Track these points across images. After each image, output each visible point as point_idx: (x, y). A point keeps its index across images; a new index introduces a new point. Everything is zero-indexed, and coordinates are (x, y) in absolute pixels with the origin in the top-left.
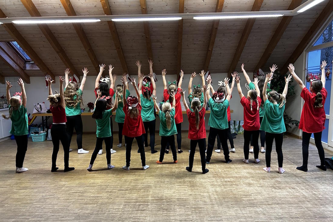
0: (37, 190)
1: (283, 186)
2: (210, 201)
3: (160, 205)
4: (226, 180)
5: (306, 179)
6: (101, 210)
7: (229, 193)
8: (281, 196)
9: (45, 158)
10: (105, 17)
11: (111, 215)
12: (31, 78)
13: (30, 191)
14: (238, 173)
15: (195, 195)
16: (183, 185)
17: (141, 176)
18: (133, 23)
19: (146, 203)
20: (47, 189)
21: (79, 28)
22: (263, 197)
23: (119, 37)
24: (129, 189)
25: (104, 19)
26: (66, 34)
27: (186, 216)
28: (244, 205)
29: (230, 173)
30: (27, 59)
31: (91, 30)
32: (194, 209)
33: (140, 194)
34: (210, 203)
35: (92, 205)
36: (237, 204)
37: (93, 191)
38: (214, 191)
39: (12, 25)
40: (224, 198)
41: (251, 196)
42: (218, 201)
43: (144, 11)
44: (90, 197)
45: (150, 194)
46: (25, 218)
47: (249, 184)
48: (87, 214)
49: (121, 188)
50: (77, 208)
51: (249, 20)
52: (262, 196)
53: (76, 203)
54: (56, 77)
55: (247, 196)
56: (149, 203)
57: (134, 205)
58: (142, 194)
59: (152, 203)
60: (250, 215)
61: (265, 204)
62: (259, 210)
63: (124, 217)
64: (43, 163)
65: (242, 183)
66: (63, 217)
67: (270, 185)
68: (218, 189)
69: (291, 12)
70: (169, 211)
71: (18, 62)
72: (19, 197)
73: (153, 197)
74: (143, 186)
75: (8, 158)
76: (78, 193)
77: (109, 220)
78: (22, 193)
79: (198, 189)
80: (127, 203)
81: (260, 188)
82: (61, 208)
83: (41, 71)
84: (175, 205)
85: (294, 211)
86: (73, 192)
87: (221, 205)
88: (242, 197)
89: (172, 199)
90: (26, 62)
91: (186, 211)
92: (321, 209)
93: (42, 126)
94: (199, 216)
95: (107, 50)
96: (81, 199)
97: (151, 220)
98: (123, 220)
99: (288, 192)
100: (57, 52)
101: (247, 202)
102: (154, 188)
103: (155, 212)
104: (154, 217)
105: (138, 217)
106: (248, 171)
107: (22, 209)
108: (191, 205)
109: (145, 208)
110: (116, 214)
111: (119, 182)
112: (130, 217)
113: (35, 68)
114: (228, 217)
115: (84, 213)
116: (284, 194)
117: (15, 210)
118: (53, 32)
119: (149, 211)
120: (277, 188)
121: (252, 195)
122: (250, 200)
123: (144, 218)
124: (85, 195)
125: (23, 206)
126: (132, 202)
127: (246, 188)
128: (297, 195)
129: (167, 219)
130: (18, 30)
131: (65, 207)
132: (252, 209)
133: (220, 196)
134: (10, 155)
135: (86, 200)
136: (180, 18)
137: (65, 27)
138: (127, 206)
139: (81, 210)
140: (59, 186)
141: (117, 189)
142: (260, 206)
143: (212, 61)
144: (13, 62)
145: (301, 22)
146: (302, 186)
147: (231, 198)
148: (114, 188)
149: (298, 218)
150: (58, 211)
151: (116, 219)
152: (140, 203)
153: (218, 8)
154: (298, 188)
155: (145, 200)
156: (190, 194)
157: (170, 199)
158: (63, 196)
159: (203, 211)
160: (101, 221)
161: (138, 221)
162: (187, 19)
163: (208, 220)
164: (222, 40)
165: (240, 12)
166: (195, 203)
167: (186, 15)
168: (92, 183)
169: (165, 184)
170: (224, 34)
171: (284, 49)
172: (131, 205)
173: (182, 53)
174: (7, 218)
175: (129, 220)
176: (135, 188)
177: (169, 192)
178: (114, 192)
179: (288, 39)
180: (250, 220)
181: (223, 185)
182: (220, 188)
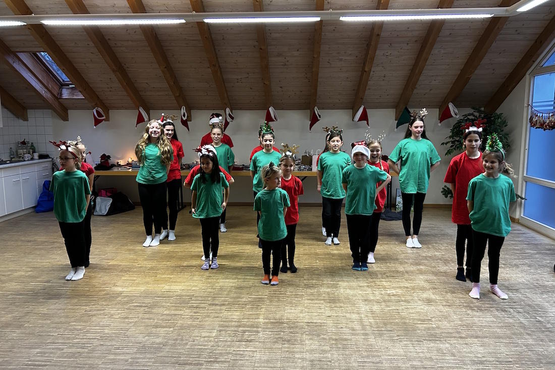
0: (76, 300)
1: (487, 305)
2: (361, 329)
3: (278, 333)
4: (388, 292)
5: (525, 295)
6: (180, 337)
7: (395, 314)
8: (482, 323)
10: (192, 16)
11: (196, 347)
12: (69, 111)
13: (65, 302)
14: (410, 280)
15: (337, 316)
16: (317, 299)
17: (248, 281)
18: (239, 25)
19: (255, 329)
20: (92, 299)
21: (150, 32)
22: (452, 324)
23: (216, 47)
24: (227, 303)
25: (191, 20)
26: (128, 41)
27: (321, 354)
28: (419, 336)
29: (397, 280)
30: (63, 81)
31: (169, 35)
32: (334, 342)
33: (245, 312)
34: (362, 332)
35: (165, 329)
36: (407, 336)
37: (168, 304)
38: (369, 311)
39: (42, 25)
40: (385, 324)
41: (430, 322)
42: (375, 329)
43: (258, 7)
44: (163, 315)
45: (261, 313)
46: (57, 349)
47: (428, 300)
48: (157, 344)
49: (214, 300)
50: (141, 334)
51: (434, 23)
52: (449, 322)
53: (141, 324)
54: (110, 111)
55: (424, 321)
56: (260, 329)
57: (235, 331)
58: (248, 313)
59: (264, 329)
60: (428, 355)
61: (455, 337)
62: (444, 346)
63: (218, 351)
65: (416, 298)
66: (118, 349)
67: (464, 304)
68: (376, 308)
69: (507, 11)
70: (293, 344)
71: (50, 86)
72: (47, 311)
73: (266, 319)
74: (249, 299)
75: (29, 244)
76: (143, 308)
77: (194, 356)
78: (52, 304)
79: (341, 307)
80: (223, 328)
81: (447, 309)
82: (115, 332)
83: (86, 102)
84: (302, 334)
86: (135, 306)
87: (381, 335)
88: (415, 324)
89: (298, 322)
90: (62, 85)
91: (321, 345)
94: (343, 355)
95: (195, 68)
96: (147, 319)
97: (263, 358)
98: (217, 357)
99: (494, 317)
100: (114, 71)
101: (424, 333)
102: (268, 302)
103: (269, 345)
104: (267, 354)
105: (241, 353)
106: (426, 277)
107: (51, 333)
108: (329, 334)
109: (252, 338)
110: (205, 345)
112: (227, 351)
113: (76, 95)
114: (391, 357)
115: (153, 343)
116: (488, 319)
117: (42, 334)
118: (107, 38)
119: (260, 342)
120: (476, 308)
121: (433, 319)
122: (429, 329)
123: (251, 353)
124: (154, 311)
125: (53, 328)
126: (232, 326)
127: (422, 307)
128: (510, 323)
129: (290, 358)
130: (50, 34)
132: (432, 345)
133: (378, 321)
134: (33, 239)
135: (156, 321)
136: (318, 19)
137: (127, 30)
138: (223, 332)
139: (147, 337)
140: (113, 294)
141: (207, 302)
142: (445, 340)
143: (369, 89)
144: (41, 85)
145: (523, 25)
146: (519, 307)
147: (397, 324)
148: (202, 300)
149: (511, 363)
150: (110, 338)
151: (205, 354)
152: (244, 329)
153: (382, 2)
154: (511, 310)
155: (253, 323)
156: (328, 315)
157: (295, 323)
158: (119, 311)
159: (350, 346)
160: (180, 357)
161: (242, 360)
162: (329, 19)
163: (358, 362)
164: (387, 54)
165: (419, 10)
166: (336, 331)
167: (328, 14)
168: (167, 291)
169: (287, 297)
170: (391, 44)
171: (494, 70)
172: (229, 331)
173: (320, 75)
174: (26, 348)
175: (226, 357)
176: (238, 301)
177: (292, 311)
178: (202, 308)
179: (500, 53)
180: (429, 363)
181: (385, 301)
182: (379, 306)
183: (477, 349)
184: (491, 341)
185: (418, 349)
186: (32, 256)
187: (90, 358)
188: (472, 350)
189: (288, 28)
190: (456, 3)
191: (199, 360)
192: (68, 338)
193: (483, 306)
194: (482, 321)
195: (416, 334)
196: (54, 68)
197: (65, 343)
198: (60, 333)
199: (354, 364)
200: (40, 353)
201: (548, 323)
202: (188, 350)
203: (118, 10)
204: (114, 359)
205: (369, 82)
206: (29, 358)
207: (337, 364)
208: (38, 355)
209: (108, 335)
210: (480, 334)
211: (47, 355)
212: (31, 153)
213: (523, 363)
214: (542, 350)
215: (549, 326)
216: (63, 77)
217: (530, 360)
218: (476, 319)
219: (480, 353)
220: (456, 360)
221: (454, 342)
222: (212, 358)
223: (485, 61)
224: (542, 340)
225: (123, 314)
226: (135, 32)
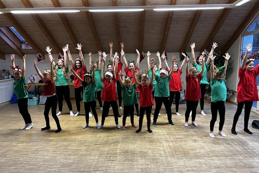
0: (31, 144)
1: (221, 142)
3: (126, 157)
4: (177, 137)
6: (80, 160)
7: (180, 147)
9: (38, 119)
10: (83, 8)
11: (88, 164)
13: (26, 145)
14: (187, 131)
15: (153, 148)
16: (144, 141)
17: (112, 134)
18: (106, 13)
19: (116, 155)
20: (39, 143)
21: (63, 16)
22: (206, 151)
23: (95, 24)
24: (102, 143)
25: (83, 10)
26: (53, 21)
27: (146, 166)
28: (191, 157)
29: (181, 131)
30: (22, 40)
31: (72, 18)
32: (152, 160)
34: (165, 155)
35: (74, 156)
36: (185, 156)
37: (75, 145)
38: (167, 145)
39: (11, 14)
40: (175, 151)
41: (196, 150)
42: (171, 154)
43: (115, 4)
44: (72, 150)
45: (118, 148)
46: (23, 166)
47: (195, 140)
48: (70, 163)
49: (96, 142)
50: (62, 158)
51: (197, 11)
52: (204, 150)
53: (62, 154)
54: (45, 55)
55: (193, 150)
56: (118, 155)
57: (106, 156)
58: (112, 148)
59: (120, 155)
60: (195, 165)
61: (207, 157)
62: (202, 161)
63: (98, 166)
64: (36, 123)
65: (189, 139)
66: (52, 166)
67: (211, 142)
68: (171, 144)
70: (133, 162)
71: (16, 43)
72: (17, 149)
73: (121, 150)
74: (113, 142)
75: (8, 118)
76: (63, 147)
77: (87, 168)
78: (20, 146)
80: (101, 155)
81: (203, 144)
82: (50, 158)
83: (34, 50)
84: (137, 157)
85: (229, 162)
86: (59, 146)
87: (173, 156)
88: (189, 151)
89: (135, 152)
90: (22, 42)
91: (146, 162)
92: (250, 161)
93: (35, 93)
94: (156, 166)
95: (85, 34)
97: (119, 168)
98: (98, 168)
99: (225, 147)
100: (46, 36)
101: (193, 155)
102: (121, 143)
103: (122, 162)
104: (121, 166)
105: (109, 166)
106: (194, 130)
107: (20, 159)
108: (150, 157)
109: (114, 159)
110: (92, 163)
111: (94, 138)
112: (103, 166)
113: (29, 47)
114: (178, 166)
115: (68, 163)
116: (222, 148)
117: (15, 160)
118: (42, 20)
119: (118, 161)
120: (216, 143)
122: (195, 153)
123: (113, 166)
124: (68, 148)
125: (21, 157)
126: (104, 154)
127: (192, 143)
129: (132, 168)
130: (15, 18)
131: (53, 158)
132: (197, 160)
133: (172, 150)
134: (10, 116)
135: (69, 152)
136: (143, 10)
137: (52, 16)
138: (101, 157)
139: (65, 160)
140: (49, 140)
141: (93, 143)
142: (203, 158)
143: (168, 43)
144: (11, 43)
145: (238, 12)
146: (236, 142)
147: (181, 151)
148: (91, 143)
149: (232, 168)
150: (48, 161)
151: (92, 167)
152: (111, 155)
153: (173, 2)
154: (232, 144)
155: (114, 152)
156: (149, 148)
157: (134, 152)
158: (52, 149)
159: (159, 162)
160: (81, 169)
161: (110, 169)
162: (148, 10)
163: (163, 169)
164: (176, 27)
165: (190, 5)
166: (153, 155)
167: (147, 7)
168: (74, 139)
169: (130, 140)
170: (177, 22)
171: (225, 33)
172: (103, 156)
173: (144, 37)
174: (8, 166)
175: (102, 168)
176: (107, 143)
177: (133, 146)
178: (90, 146)
179: (228, 26)
180: (195, 168)
181: (175, 141)
182: (173, 143)
183: (217, 161)
184: (223, 158)
185: (190, 162)
186: (10, 124)
187: (38, 170)
188: (215, 162)
189: (129, 14)
190: (207, 2)
191: (90, 170)
192: (28, 162)
193: (219, 142)
194: (219, 149)
195: (189, 155)
196: (18, 34)
197: (27, 164)
198: (24, 159)
199: (161, 170)
200: (15, 168)
201: (249, 149)
202: (85, 165)
203: (48, 6)
204: (50, 171)
205: (167, 40)
206: (10, 171)
207: (153, 170)
208: (14, 169)
209: (47, 160)
210: (218, 155)
211: (18, 169)
212: (8, 75)
213: (238, 168)
214: (246, 161)
215: (249, 151)
216: (22, 39)
217: (241, 166)
218: (216, 148)
219: (218, 163)
220: (207, 167)
221: (206, 159)
222: (95, 169)
223: (221, 29)
224: (246, 157)
225: (54, 150)
226: (56, 17)
